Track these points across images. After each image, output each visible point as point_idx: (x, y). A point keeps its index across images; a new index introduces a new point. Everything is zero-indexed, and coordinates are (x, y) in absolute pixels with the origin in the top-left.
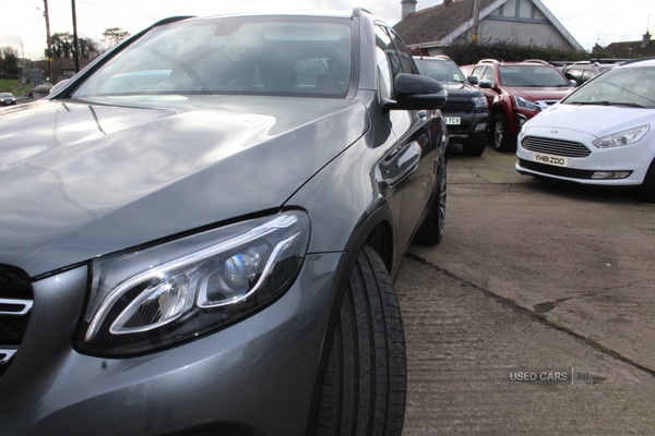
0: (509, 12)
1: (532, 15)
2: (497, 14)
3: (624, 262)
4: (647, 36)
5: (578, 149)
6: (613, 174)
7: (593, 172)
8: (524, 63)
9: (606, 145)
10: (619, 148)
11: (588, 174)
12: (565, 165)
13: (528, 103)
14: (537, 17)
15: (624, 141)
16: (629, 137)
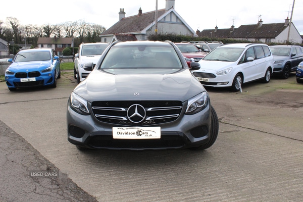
0: (168, 19)
1: (177, 20)
2: (163, 20)
3: (234, 108)
4: (216, 27)
5: (212, 76)
6: (223, 83)
7: (217, 83)
8: (181, 43)
9: (220, 74)
10: (224, 75)
11: (216, 84)
12: (208, 81)
13: (187, 59)
14: (179, 21)
15: (226, 73)
16: (227, 71)
